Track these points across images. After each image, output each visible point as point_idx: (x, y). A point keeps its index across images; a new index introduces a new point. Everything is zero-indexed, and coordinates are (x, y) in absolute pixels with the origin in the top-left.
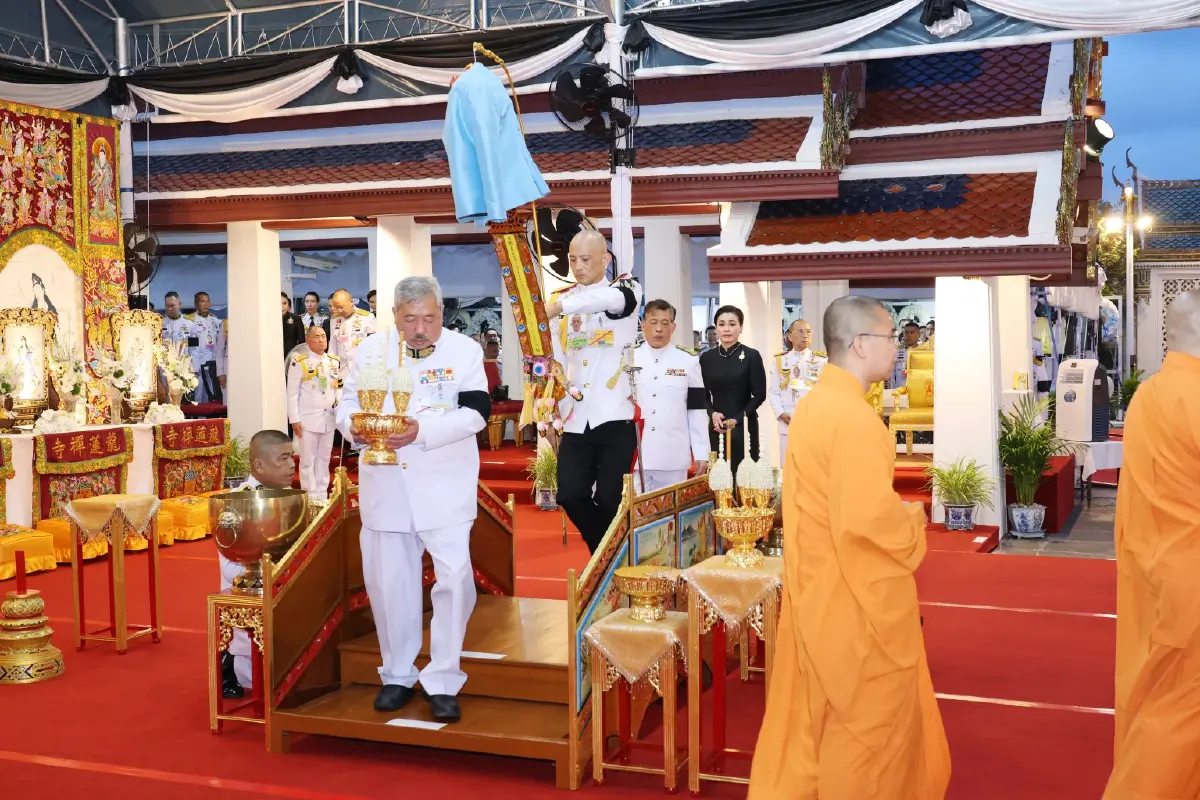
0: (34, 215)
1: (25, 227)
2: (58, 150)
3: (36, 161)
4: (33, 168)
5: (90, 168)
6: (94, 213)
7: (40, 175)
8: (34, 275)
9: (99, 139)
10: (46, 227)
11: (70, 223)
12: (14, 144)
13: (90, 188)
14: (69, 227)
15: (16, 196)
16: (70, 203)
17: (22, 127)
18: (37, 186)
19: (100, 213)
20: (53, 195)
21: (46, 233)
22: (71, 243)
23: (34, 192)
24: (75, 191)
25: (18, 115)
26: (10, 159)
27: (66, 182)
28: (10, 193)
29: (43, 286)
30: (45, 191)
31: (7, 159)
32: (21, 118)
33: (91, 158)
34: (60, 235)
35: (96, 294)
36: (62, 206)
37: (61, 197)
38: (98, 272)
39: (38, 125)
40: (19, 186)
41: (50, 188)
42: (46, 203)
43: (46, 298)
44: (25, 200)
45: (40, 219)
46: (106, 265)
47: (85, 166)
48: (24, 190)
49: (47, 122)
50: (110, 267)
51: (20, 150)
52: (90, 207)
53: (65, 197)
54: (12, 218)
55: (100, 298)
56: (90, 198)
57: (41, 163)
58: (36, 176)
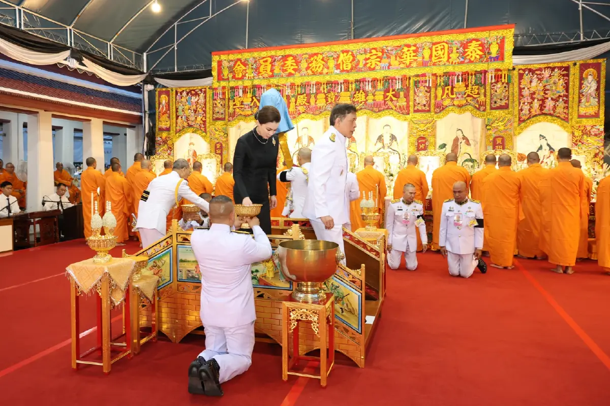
0: (541, 110)
1: (536, 116)
2: (559, 80)
3: (545, 86)
4: (543, 90)
5: (581, 84)
6: (582, 105)
7: (546, 92)
8: (540, 135)
9: (589, 70)
10: (550, 115)
11: (565, 111)
12: (531, 82)
13: (580, 93)
14: (565, 113)
15: (532, 103)
16: (566, 102)
17: (537, 74)
18: (545, 98)
19: (587, 104)
20: (555, 100)
21: (549, 117)
22: (566, 120)
23: (543, 101)
24: (570, 96)
25: (534, 69)
26: (528, 89)
27: (565, 93)
28: (528, 103)
29: (546, 140)
30: (550, 99)
31: (526, 88)
32: (536, 70)
33: (581, 79)
34: (558, 117)
35: (580, 141)
36: (561, 104)
37: (561, 100)
38: (582, 132)
39: (546, 71)
40: (533, 99)
41: (554, 97)
42: (549, 104)
43: (548, 145)
44: (536, 104)
45: (546, 111)
46: (589, 128)
47: (577, 84)
48: (536, 100)
49: (553, 69)
50: (591, 129)
51: (534, 84)
52: (580, 101)
53: (563, 100)
54: (528, 112)
55: (583, 143)
56: (579, 97)
57: (548, 87)
58: (545, 93)
